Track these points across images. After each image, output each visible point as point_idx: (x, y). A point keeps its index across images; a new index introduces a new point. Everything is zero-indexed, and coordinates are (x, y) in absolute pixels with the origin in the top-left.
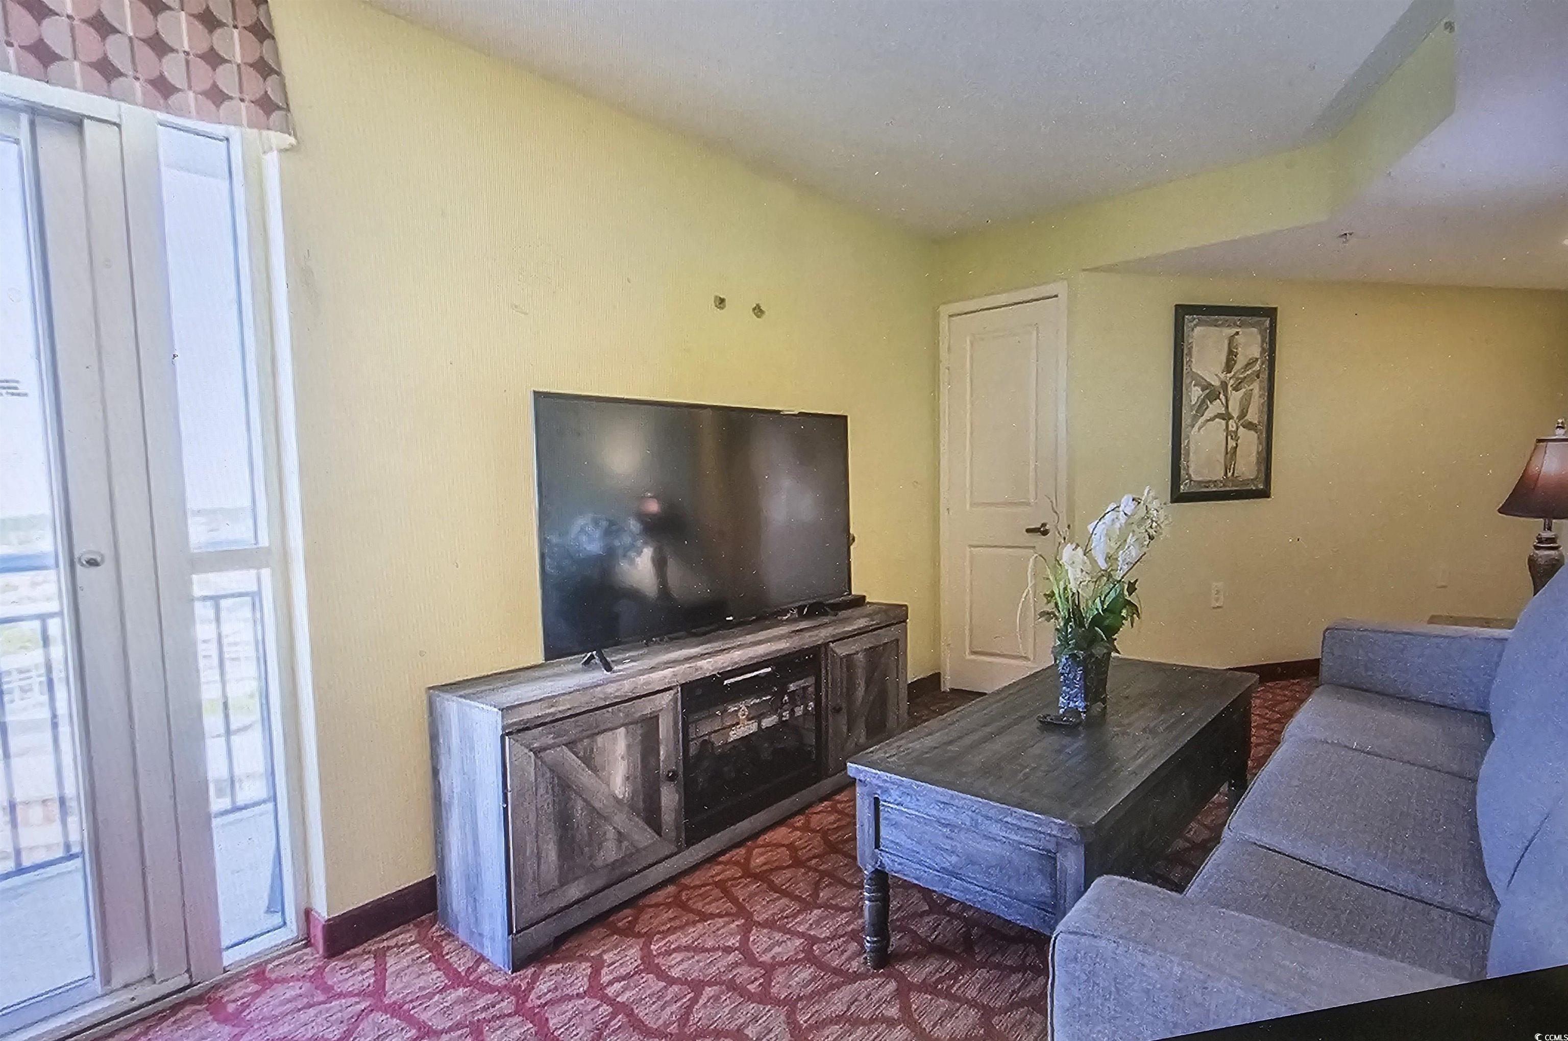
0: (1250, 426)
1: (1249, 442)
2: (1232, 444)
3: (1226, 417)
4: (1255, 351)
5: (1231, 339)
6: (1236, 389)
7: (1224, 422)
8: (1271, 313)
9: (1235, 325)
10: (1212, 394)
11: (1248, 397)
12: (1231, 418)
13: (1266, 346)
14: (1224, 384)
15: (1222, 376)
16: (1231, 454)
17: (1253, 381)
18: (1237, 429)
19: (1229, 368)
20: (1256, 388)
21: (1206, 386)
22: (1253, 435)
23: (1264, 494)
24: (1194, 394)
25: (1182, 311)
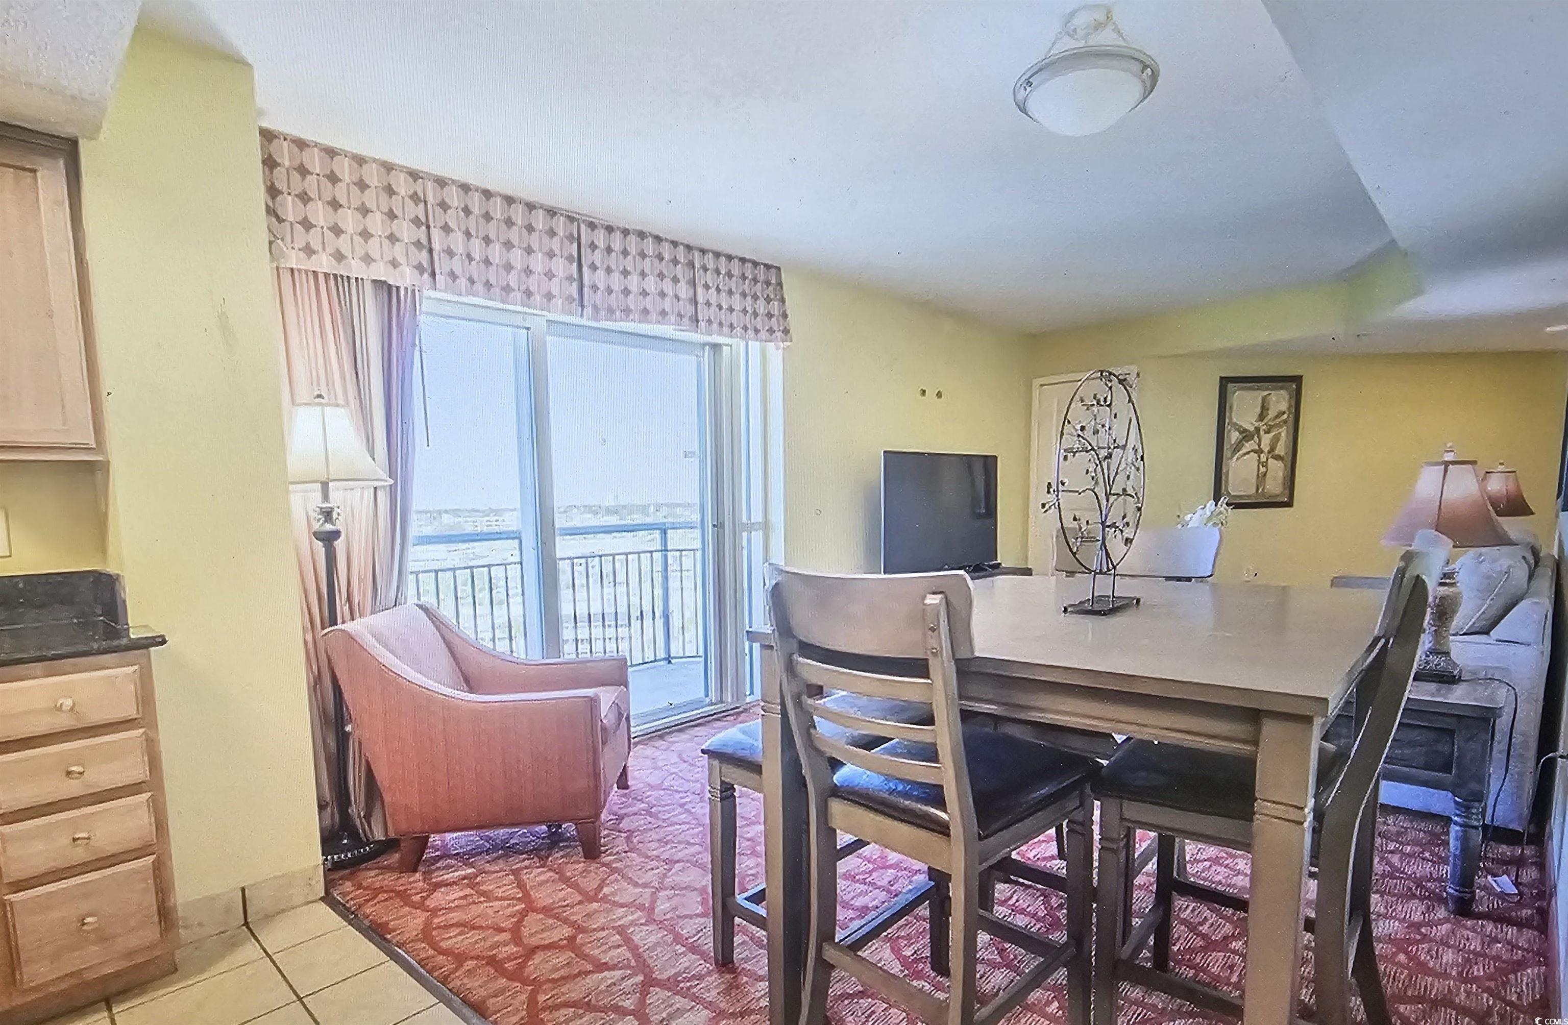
0: (1278, 458)
1: (1277, 469)
2: (1263, 470)
3: (1259, 452)
4: (1284, 406)
5: (1264, 399)
6: (1267, 432)
7: (1256, 455)
8: (1297, 380)
9: (1267, 389)
10: (1247, 436)
11: (1276, 439)
12: (1262, 452)
13: (1293, 403)
14: (1257, 430)
15: (1257, 424)
16: (1261, 478)
17: (1281, 427)
18: (1267, 460)
19: (1261, 417)
20: (1284, 432)
21: (1243, 431)
22: (1280, 464)
23: (1289, 504)
24: (1234, 436)
25: (1225, 382)
